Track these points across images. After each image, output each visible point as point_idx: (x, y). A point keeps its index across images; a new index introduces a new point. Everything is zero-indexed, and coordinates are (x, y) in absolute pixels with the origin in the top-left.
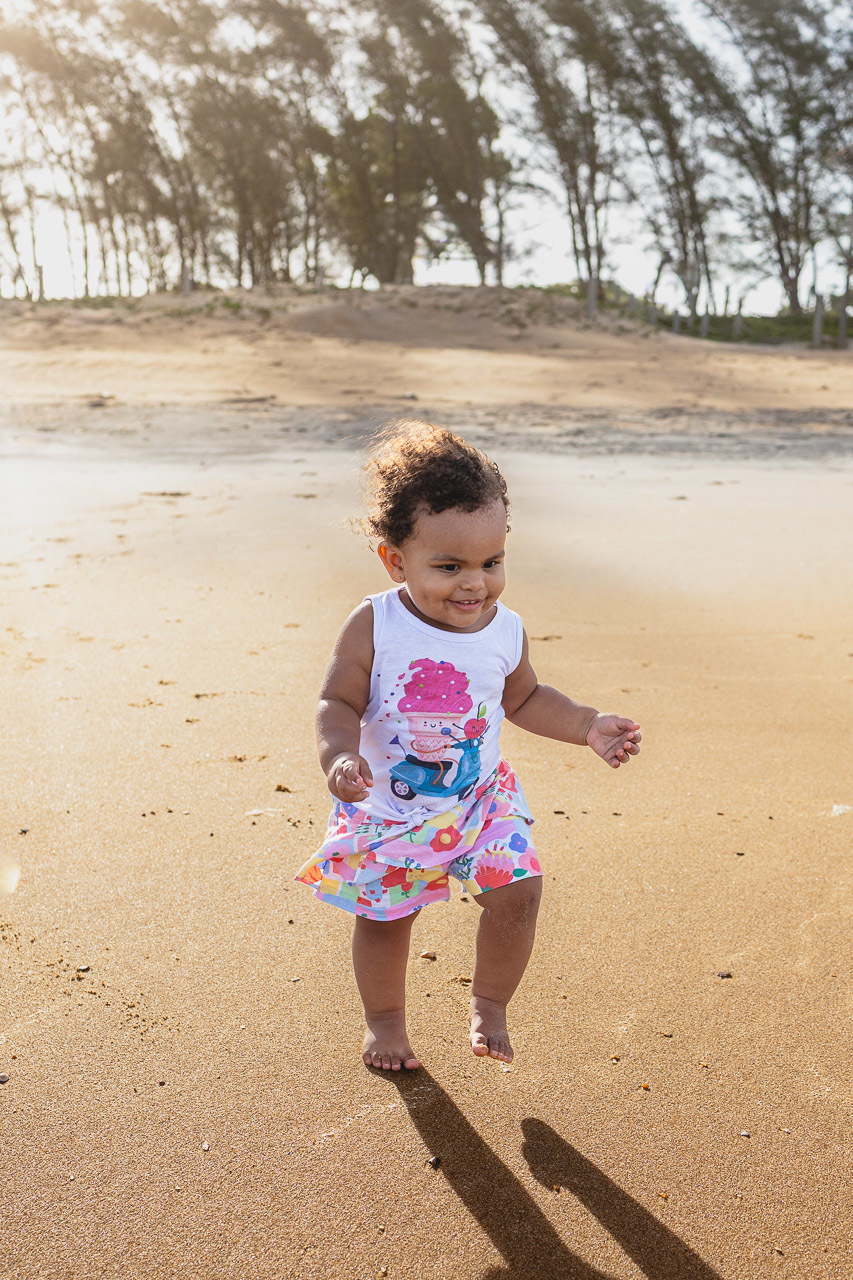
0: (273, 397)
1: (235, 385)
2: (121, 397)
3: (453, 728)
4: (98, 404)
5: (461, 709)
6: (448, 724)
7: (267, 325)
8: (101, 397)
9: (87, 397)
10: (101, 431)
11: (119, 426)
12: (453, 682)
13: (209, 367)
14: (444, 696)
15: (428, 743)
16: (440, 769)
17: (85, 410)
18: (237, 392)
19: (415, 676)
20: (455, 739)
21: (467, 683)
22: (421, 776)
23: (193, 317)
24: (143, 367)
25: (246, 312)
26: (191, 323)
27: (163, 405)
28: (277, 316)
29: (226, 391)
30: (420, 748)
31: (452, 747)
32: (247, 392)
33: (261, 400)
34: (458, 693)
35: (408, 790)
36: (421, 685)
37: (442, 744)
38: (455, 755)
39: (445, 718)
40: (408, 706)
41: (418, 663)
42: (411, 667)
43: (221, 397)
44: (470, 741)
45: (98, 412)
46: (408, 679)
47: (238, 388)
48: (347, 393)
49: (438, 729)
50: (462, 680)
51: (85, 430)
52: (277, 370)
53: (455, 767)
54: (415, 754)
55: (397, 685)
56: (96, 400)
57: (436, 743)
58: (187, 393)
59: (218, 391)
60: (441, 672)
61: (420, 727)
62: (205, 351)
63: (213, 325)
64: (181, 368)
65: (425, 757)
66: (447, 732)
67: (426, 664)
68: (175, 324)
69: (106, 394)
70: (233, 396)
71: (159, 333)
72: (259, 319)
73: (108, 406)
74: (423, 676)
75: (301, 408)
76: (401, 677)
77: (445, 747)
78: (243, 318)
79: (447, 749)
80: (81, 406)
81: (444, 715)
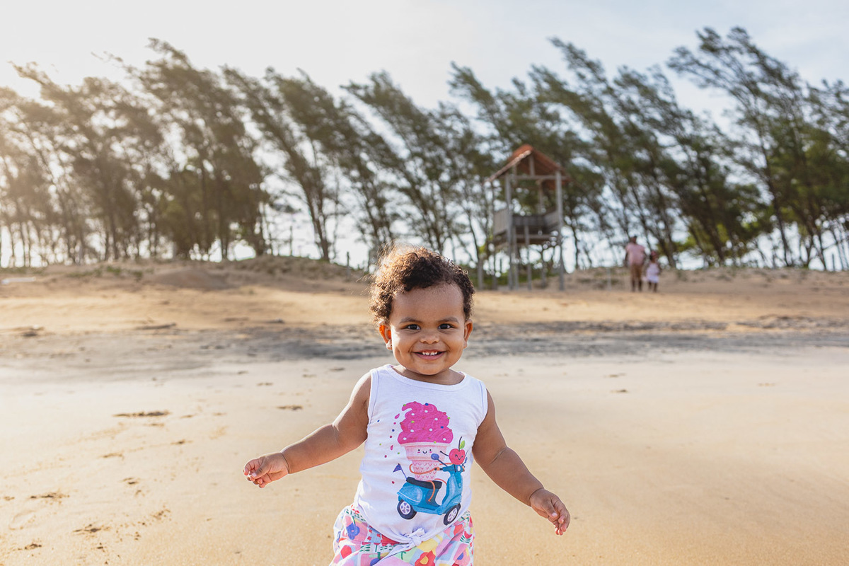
0: (174, 325)
1: (141, 317)
2: (49, 329)
3: (440, 455)
4: (31, 334)
5: (444, 439)
6: (436, 451)
7: (142, 281)
8: (32, 329)
9: (19, 329)
10: (41, 355)
11: (57, 350)
12: (436, 419)
13: (113, 306)
14: (431, 430)
15: (422, 466)
16: (432, 488)
17: (20, 339)
18: (144, 322)
19: (408, 415)
20: (443, 463)
21: (447, 421)
22: (419, 494)
23: (87, 278)
24: (61, 307)
25: (125, 274)
26: (87, 281)
27: (87, 333)
28: (147, 276)
29: (134, 322)
30: (416, 471)
31: (441, 469)
32: (152, 321)
33: (166, 327)
34: (442, 427)
35: (410, 509)
36: (413, 422)
37: (433, 467)
38: (444, 476)
39: (433, 446)
40: (405, 439)
41: (408, 405)
42: (404, 409)
43: (130, 326)
44: (455, 467)
45: (32, 340)
46: (402, 418)
47: (144, 319)
48: (229, 320)
49: (429, 455)
50: (444, 418)
51: (26, 355)
52: (166, 307)
53: (444, 486)
54: (413, 476)
55: (395, 423)
56: (28, 331)
57: (428, 466)
58: (103, 324)
59: (127, 322)
60: (426, 411)
61: (415, 453)
62: (105, 297)
63: (102, 282)
64: (92, 307)
65: (421, 477)
66: (435, 457)
67: (414, 405)
68: (75, 282)
69: (36, 326)
70: (141, 325)
71: (63, 288)
72: (134, 278)
73: (40, 336)
74: (413, 414)
75: (202, 331)
76: (396, 417)
77: (436, 469)
78: (123, 278)
79: (437, 471)
80: (16, 336)
81: (432, 444)
